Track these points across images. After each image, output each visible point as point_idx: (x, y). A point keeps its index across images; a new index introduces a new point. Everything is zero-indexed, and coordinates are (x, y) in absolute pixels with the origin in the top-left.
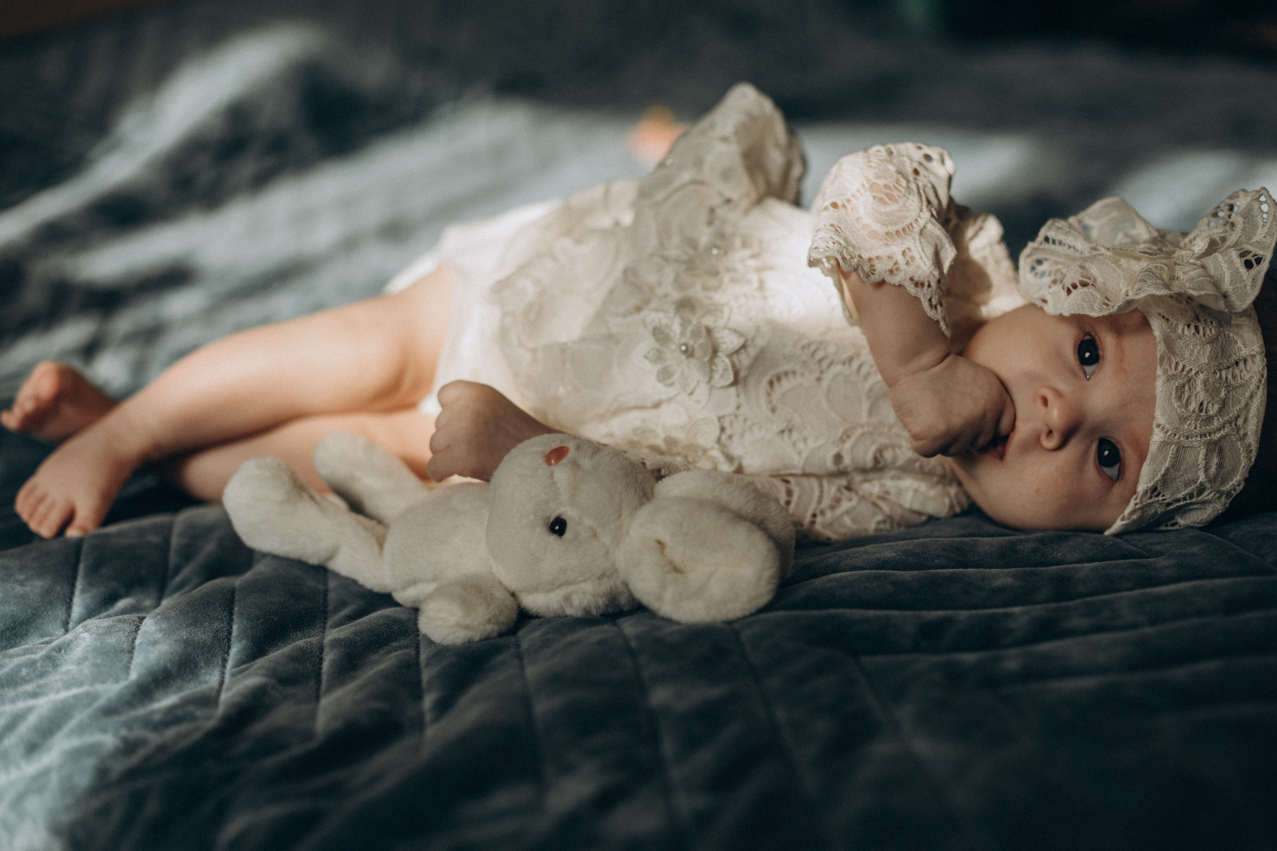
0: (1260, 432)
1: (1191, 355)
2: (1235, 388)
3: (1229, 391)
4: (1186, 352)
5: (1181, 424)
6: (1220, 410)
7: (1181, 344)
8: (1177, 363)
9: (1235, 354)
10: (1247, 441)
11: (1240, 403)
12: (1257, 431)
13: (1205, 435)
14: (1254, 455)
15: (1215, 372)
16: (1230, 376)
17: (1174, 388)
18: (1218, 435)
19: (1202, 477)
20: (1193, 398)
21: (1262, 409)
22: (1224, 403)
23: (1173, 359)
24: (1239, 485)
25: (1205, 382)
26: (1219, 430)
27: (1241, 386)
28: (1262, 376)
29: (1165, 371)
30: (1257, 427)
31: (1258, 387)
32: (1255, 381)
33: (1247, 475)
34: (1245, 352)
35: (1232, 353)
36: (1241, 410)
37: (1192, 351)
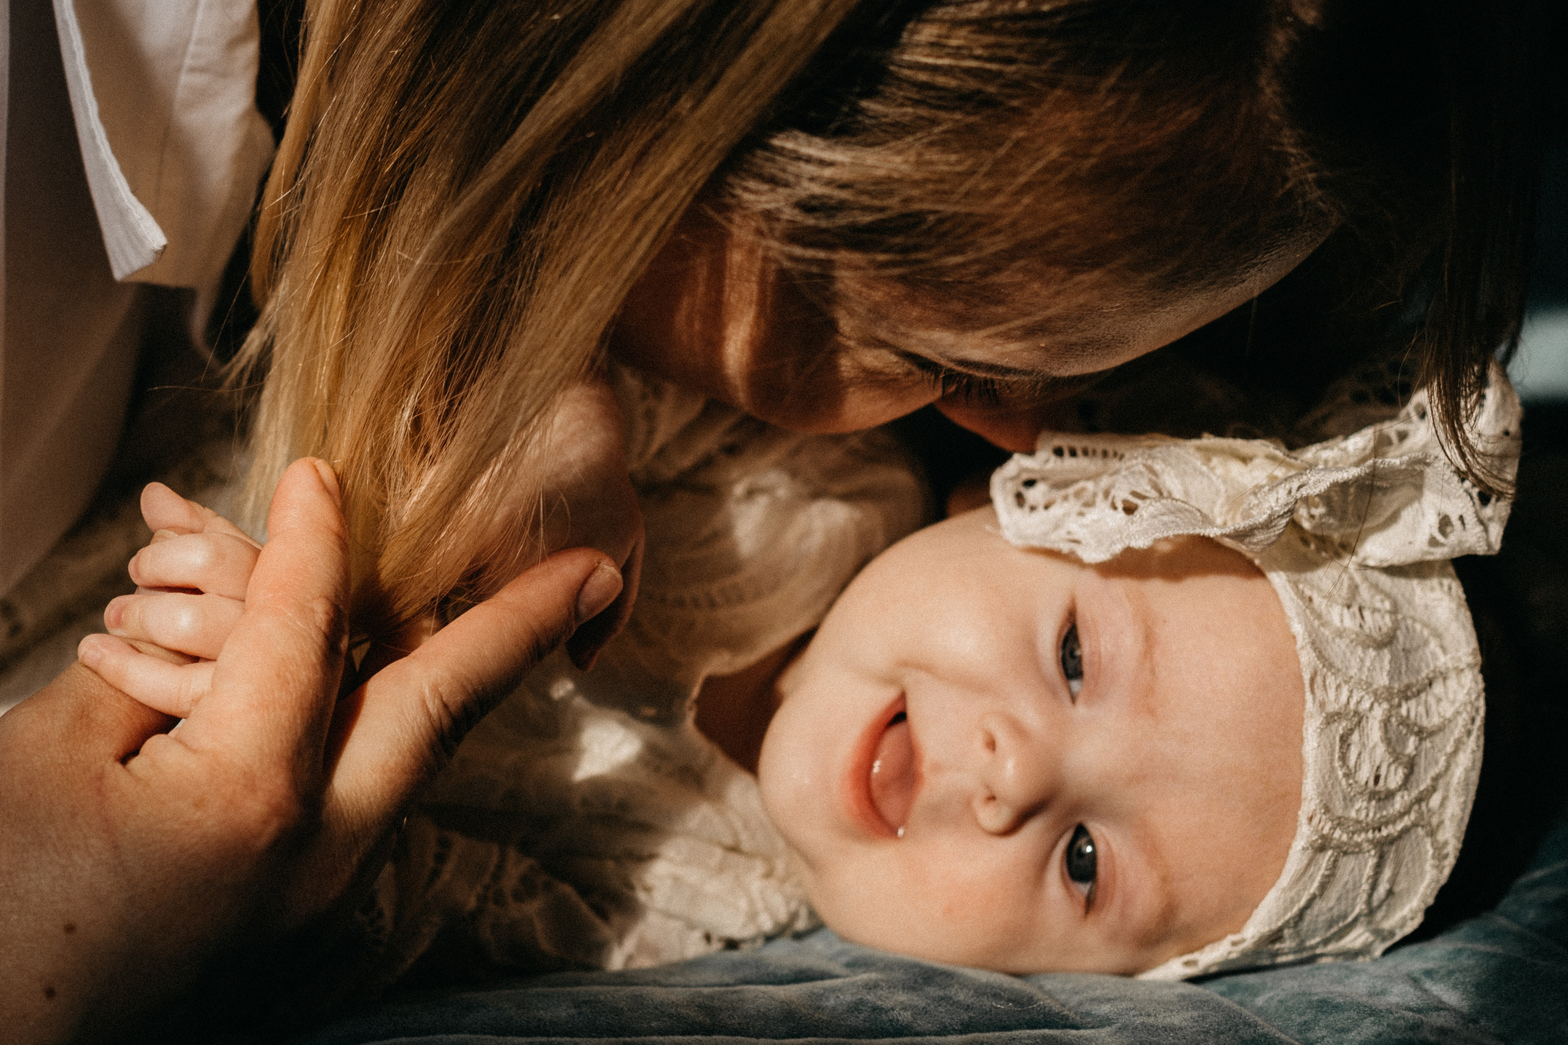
0: (1466, 820)
1: (1360, 669)
2: (1432, 734)
3: (1421, 740)
4: (1353, 663)
5: (1346, 807)
6: (1407, 778)
7: (1343, 646)
8: (1338, 687)
9: (1428, 666)
10: (1441, 837)
11: (1437, 763)
12: (1462, 819)
13: (1380, 830)
14: (1450, 862)
15: (1399, 705)
16: (1422, 709)
17: (1338, 739)
18: (1400, 826)
19: (1360, 907)
20: (1365, 756)
21: (1475, 777)
22: (1411, 766)
23: (1331, 680)
24: (1412, 919)
25: (1386, 723)
26: (1402, 815)
27: (1440, 729)
28: (1477, 710)
29: (1322, 705)
30: (1463, 810)
31: (1469, 733)
32: (1462, 720)
33: (1431, 901)
34: (1443, 661)
35: (1423, 665)
36: (1436, 779)
37: (1362, 661)
